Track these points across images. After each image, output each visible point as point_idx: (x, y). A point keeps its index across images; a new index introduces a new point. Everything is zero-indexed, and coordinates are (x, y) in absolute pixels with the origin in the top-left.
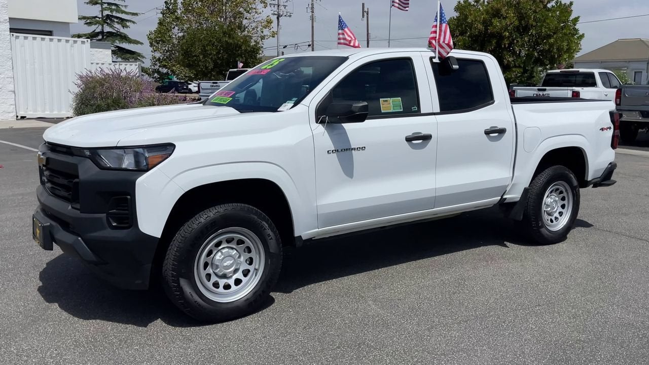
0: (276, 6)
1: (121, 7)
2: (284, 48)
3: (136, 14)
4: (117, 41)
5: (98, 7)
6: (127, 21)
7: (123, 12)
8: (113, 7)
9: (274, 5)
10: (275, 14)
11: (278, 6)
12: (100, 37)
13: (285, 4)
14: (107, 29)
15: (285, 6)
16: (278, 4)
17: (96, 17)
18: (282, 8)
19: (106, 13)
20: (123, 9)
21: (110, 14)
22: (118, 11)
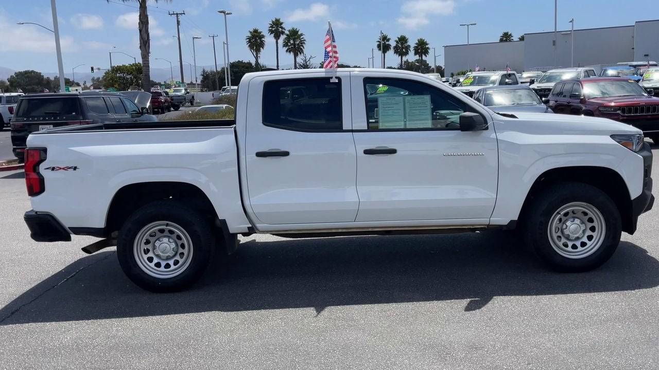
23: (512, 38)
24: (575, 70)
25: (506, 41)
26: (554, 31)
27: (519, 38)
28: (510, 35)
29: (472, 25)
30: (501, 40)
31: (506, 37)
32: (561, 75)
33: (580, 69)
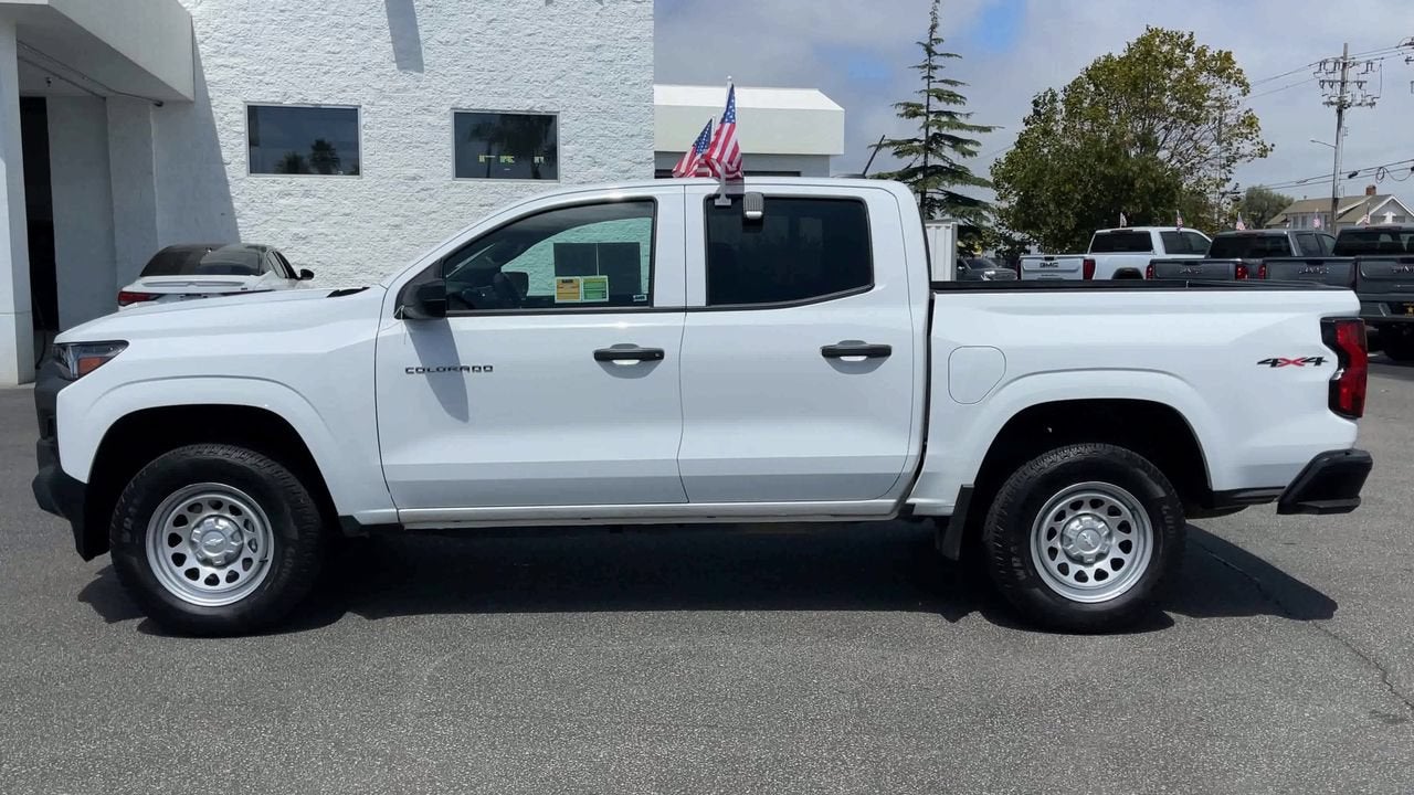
0: (1337, 87)
1: (958, 117)
2: (1350, 177)
3: (988, 129)
4: (946, 184)
5: (920, 120)
6: (966, 142)
7: (961, 126)
8: (944, 119)
9: (1332, 83)
10: (1332, 103)
11: (1343, 84)
12: (920, 176)
13: (1361, 78)
14: (933, 161)
15: (1360, 84)
16: (1343, 78)
17: (915, 140)
18: (1351, 88)
19: (933, 130)
20: (962, 120)
21: (937, 131)
22: (950, 125)
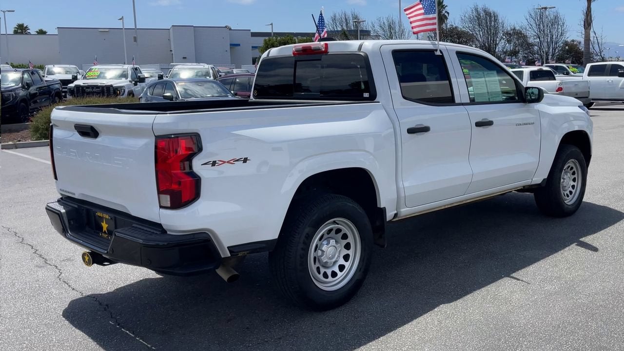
23: (28, 31)
24: (121, 67)
25: (22, 33)
26: (134, 28)
27: (37, 32)
28: (26, 27)
29: (8, 11)
30: (16, 32)
31: (21, 29)
32: (105, 73)
33: (126, 66)
